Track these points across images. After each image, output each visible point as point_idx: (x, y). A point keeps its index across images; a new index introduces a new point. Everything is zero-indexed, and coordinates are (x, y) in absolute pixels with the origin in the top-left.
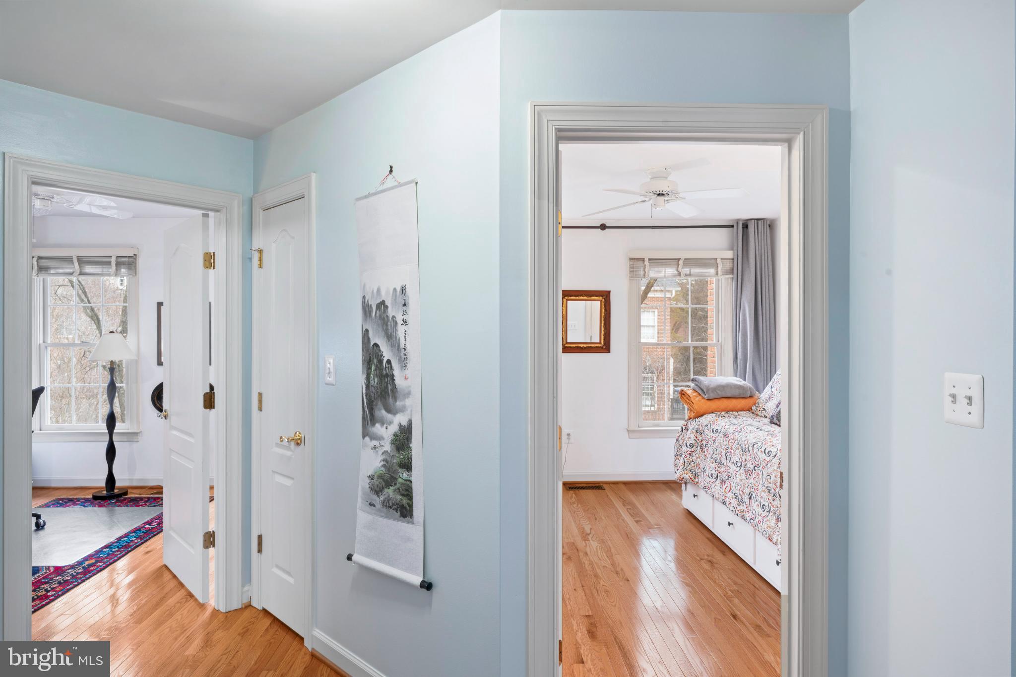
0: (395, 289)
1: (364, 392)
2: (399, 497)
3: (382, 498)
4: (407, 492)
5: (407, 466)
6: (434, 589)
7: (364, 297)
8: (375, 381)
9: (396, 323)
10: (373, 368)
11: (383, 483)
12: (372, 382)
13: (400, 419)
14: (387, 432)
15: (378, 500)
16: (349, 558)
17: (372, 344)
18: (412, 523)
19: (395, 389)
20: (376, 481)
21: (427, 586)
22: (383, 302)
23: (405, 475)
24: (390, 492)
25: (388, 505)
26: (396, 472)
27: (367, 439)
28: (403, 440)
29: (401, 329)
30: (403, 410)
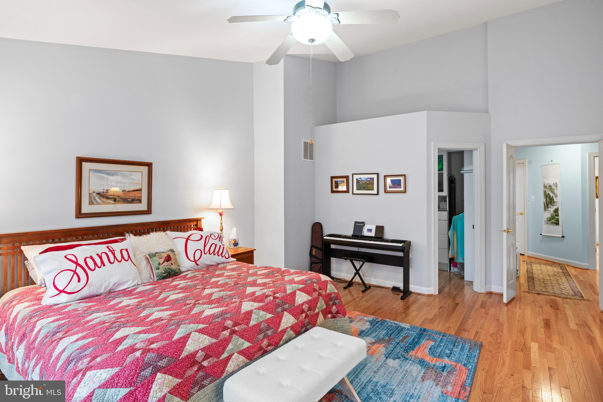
0: (554, 183)
1: (545, 202)
2: (555, 221)
3: (551, 222)
4: (558, 220)
5: (558, 215)
6: (565, 238)
7: (544, 184)
8: (548, 200)
9: (554, 190)
10: (548, 198)
11: (551, 219)
12: (547, 200)
13: (556, 207)
14: (552, 209)
15: (549, 223)
16: (541, 234)
17: (547, 193)
18: (559, 226)
19: (554, 202)
20: (549, 219)
21: (563, 237)
22: (550, 186)
23: (557, 217)
24: (553, 221)
25: (552, 223)
26: (555, 217)
27: (546, 211)
28: (556, 211)
29: (555, 191)
30: (556, 205)
